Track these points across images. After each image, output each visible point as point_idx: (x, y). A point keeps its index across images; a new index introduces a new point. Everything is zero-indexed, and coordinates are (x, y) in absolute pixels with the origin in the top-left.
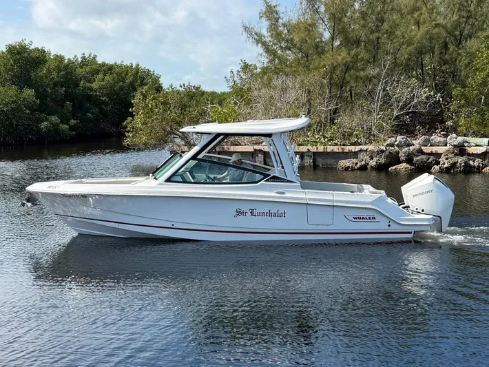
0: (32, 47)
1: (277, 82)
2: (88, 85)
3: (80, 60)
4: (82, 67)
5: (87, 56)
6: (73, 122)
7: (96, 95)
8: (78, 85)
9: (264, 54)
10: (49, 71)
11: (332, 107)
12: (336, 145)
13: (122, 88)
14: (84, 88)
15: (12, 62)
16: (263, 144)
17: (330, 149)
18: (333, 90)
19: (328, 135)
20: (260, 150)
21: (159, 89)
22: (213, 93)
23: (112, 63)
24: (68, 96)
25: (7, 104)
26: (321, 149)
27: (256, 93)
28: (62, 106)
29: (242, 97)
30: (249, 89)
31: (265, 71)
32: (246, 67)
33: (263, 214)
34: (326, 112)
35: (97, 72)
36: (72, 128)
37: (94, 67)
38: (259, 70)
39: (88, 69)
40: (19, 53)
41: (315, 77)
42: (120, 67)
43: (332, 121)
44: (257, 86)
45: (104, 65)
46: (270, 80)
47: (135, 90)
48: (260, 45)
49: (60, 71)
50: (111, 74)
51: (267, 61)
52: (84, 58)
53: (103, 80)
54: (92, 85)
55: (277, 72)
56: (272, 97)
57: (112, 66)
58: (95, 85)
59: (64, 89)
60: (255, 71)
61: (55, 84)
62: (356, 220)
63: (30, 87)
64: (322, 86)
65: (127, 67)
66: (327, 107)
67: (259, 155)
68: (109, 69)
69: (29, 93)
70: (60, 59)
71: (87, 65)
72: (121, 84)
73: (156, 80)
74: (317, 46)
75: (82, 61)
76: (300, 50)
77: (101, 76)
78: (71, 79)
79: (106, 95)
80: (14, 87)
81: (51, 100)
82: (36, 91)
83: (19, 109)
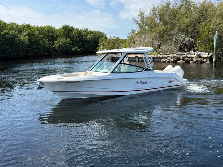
0: (69, 26)
1: (142, 36)
2: (86, 37)
3: (83, 30)
4: (84, 32)
5: (85, 28)
6: (81, 48)
7: (88, 40)
8: (83, 37)
9: (139, 27)
10: (75, 33)
11: (159, 43)
12: (160, 55)
13: (96, 38)
14: (85, 38)
15: (64, 30)
17: (159, 56)
18: (160, 38)
19: (158, 52)
20: (137, 57)
21: (106, 38)
24: (81, 41)
25: (62, 43)
26: (156, 56)
27: (136, 39)
28: (78, 43)
29: (132, 40)
30: (134, 38)
31: (139, 33)
32: (133, 32)
33: (144, 83)
34: (158, 45)
35: (88, 33)
36: (81, 50)
38: (136, 32)
39: (86, 32)
40: (66, 28)
41: (154, 34)
42: (95, 32)
43: (159, 47)
44: (136, 37)
45: (90, 31)
46: (140, 35)
47: (99, 39)
48: (137, 24)
49: (78, 33)
50: (92, 34)
51: (139, 29)
53: (90, 36)
55: (142, 33)
56: (141, 40)
58: (88, 37)
59: (79, 38)
61: (76, 37)
63: (69, 38)
64: (156, 37)
65: (97, 32)
66: (158, 43)
68: (92, 32)
69: (69, 40)
70: (78, 29)
73: (106, 36)
74: (155, 25)
76: (150, 26)
77: (89, 35)
78: (81, 36)
79: (91, 40)
80: (65, 38)
81: (75, 42)
82: (71, 39)
83: (66, 45)
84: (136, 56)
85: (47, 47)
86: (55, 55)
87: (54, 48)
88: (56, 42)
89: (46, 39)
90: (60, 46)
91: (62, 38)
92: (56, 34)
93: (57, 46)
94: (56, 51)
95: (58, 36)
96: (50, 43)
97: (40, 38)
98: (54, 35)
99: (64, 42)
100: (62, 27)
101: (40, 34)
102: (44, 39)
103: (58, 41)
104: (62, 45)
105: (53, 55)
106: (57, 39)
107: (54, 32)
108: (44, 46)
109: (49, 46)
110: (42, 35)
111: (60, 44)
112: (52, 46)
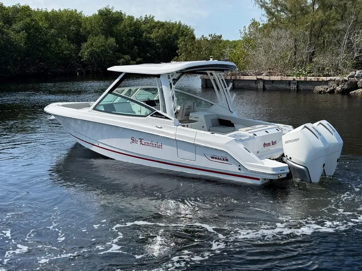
0: (114, 11)
2: (148, 35)
3: (144, 19)
4: (145, 24)
5: (148, 16)
6: (138, 59)
7: (153, 42)
8: (142, 36)
10: (125, 27)
11: (311, 50)
12: (313, 76)
13: (169, 38)
14: (146, 37)
15: (102, 20)
16: (263, 75)
20: (261, 79)
21: (194, 38)
22: (228, 41)
23: (164, 21)
24: (136, 43)
25: (98, 47)
26: (302, 78)
27: (259, 41)
28: (132, 49)
29: (249, 44)
35: (154, 27)
37: (152, 24)
38: (261, 26)
39: (148, 25)
40: (106, 15)
41: (301, 29)
42: (169, 24)
43: (311, 60)
45: (158, 22)
47: (178, 39)
48: (263, 9)
49: (132, 27)
50: (163, 28)
52: (146, 18)
53: (158, 32)
55: (274, 26)
57: (164, 23)
58: (152, 36)
59: (133, 38)
61: (128, 35)
62: (213, 160)
63: (112, 37)
64: (305, 36)
65: (173, 24)
66: (308, 50)
67: (260, 82)
68: (162, 25)
69: (112, 40)
70: (131, 18)
71: (148, 23)
72: (169, 35)
73: (191, 32)
76: (290, 11)
77: (156, 30)
78: (138, 32)
79: (159, 42)
80: (103, 37)
81: (125, 45)
82: (116, 39)
83: (106, 51)
84: (259, 77)
85: (65, 55)
86: (81, 74)
87: (81, 58)
88: (84, 45)
89: (64, 39)
90: (91, 54)
91: (98, 37)
92: (85, 29)
93: (86, 53)
94: (84, 65)
95: (89, 33)
96: (72, 46)
97: (51, 36)
98: (81, 30)
99: (103, 46)
100: (97, 13)
101: (51, 27)
102: (59, 39)
103: (89, 43)
104: (96, 52)
105: (78, 73)
106: (87, 38)
107: (81, 24)
108: (59, 53)
109: (69, 54)
110: (55, 29)
111: (93, 50)
112: (77, 54)
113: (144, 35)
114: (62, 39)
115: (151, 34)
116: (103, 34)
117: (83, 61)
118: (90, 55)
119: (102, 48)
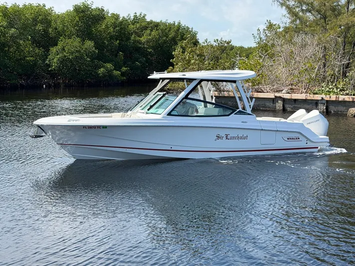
0: (94, 7)
1: (298, 39)
2: (138, 38)
3: (132, 18)
4: (133, 24)
5: (138, 15)
6: (124, 69)
7: (144, 47)
8: (129, 39)
9: (288, 15)
10: (107, 26)
11: (345, 62)
12: (347, 94)
13: (165, 42)
14: (135, 41)
15: (77, 18)
16: (283, 92)
17: (341, 98)
18: (346, 47)
19: (340, 86)
20: (280, 97)
21: (196, 43)
22: (242, 48)
23: (158, 21)
24: (121, 48)
25: (72, 53)
26: (333, 98)
27: (278, 48)
28: (116, 56)
29: (266, 51)
30: (273, 45)
31: (287, 30)
32: (271, 26)
34: (340, 66)
35: (146, 28)
36: (123, 74)
37: (143, 24)
38: (281, 30)
39: (138, 25)
40: (83, 11)
41: (331, 35)
42: (165, 24)
43: (344, 75)
44: (279, 43)
45: (151, 22)
46: (292, 38)
47: (176, 44)
48: (284, 8)
49: (116, 27)
50: (157, 30)
51: (289, 21)
52: (135, 16)
53: (150, 35)
54: (141, 39)
55: (297, 30)
56: (292, 52)
57: (158, 23)
58: (143, 39)
59: (118, 41)
60: (278, 30)
61: (111, 38)
63: (90, 39)
64: (337, 43)
65: (170, 24)
66: (341, 61)
67: (279, 102)
68: (156, 25)
69: (89, 44)
70: (116, 17)
71: (138, 23)
72: (165, 38)
73: (194, 36)
74: (333, 9)
75: (134, 19)
76: (319, 11)
77: (148, 31)
78: (124, 34)
79: (152, 47)
80: (78, 39)
81: (107, 51)
82: (95, 43)
83: (81, 58)
84: (278, 95)
85: (28, 62)
86: (49, 86)
87: (49, 66)
88: (54, 50)
89: (27, 42)
90: (63, 61)
91: (72, 40)
92: (56, 29)
93: (55, 60)
94: (53, 75)
95: (59, 34)
96: (37, 51)
97: (11, 37)
98: (50, 30)
99: (79, 51)
100: (72, 9)
101: (11, 25)
102: (21, 42)
103: (59, 46)
104: (69, 58)
105: (44, 86)
106: (58, 40)
107: (50, 22)
108: (21, 59)
109: (33, 61)
110: (15, 28)
111: (65, 56)
112: (44, 60)
113: (133, 37)
114: (24, 41)
115: (141, 37)
116: (78, 36)
117: (51, 70)
118: (61, 62)
119: (77, 54)
